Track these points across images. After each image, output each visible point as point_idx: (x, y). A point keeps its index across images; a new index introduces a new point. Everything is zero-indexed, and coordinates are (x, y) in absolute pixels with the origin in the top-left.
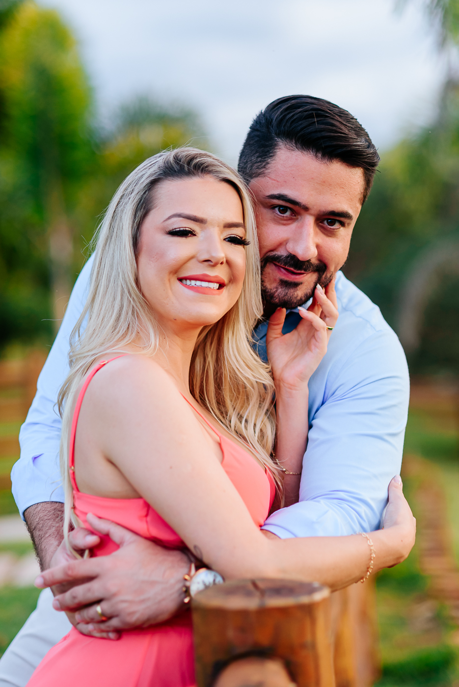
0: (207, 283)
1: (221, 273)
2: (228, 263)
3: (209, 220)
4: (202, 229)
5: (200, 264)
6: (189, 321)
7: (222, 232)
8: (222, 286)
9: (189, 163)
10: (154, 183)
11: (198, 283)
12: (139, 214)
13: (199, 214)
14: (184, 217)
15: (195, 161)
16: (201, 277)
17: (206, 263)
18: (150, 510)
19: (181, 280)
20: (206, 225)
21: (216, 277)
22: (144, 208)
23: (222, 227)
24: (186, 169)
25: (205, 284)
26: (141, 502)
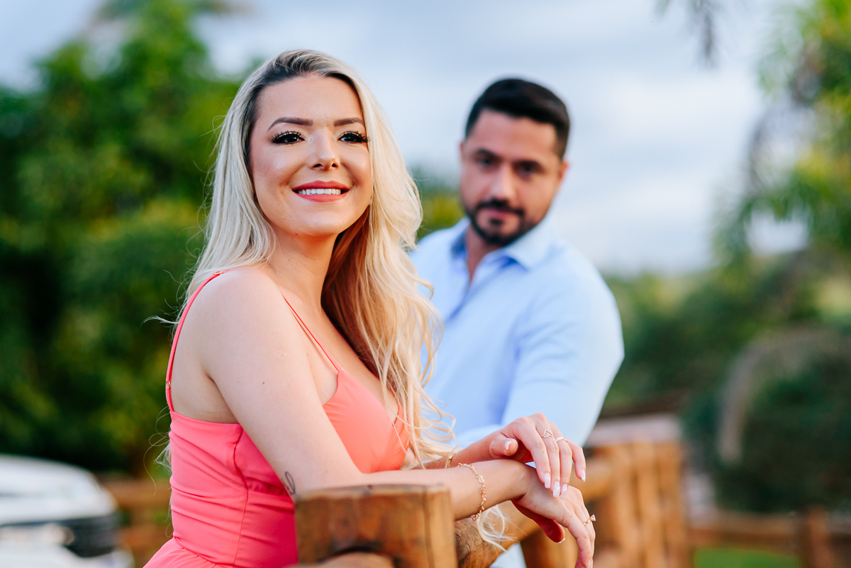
0: (323, 190)
1: (338, 177)
2: (345, 165)
3: (315, 120)
4: (310, 132)
5: (312, 171)
6: (310, 234)
7: (334, 133)
8: (344, 191)
9: (289, 64)
10: (257, 91)
11: (313, 191)
12: (246, 127)
13: (303, 116)
14: (286, 122)
15: (295, 60)
16: (315, 185)
17: (317, 169)
18: (243, 435)
19: (297, 190)
20: (312, 127)
21: (331, 182)
22: (250, 120)
23: (333, 126)
24: (287, 70)
25: (320, 191)
26: (234, 427)
